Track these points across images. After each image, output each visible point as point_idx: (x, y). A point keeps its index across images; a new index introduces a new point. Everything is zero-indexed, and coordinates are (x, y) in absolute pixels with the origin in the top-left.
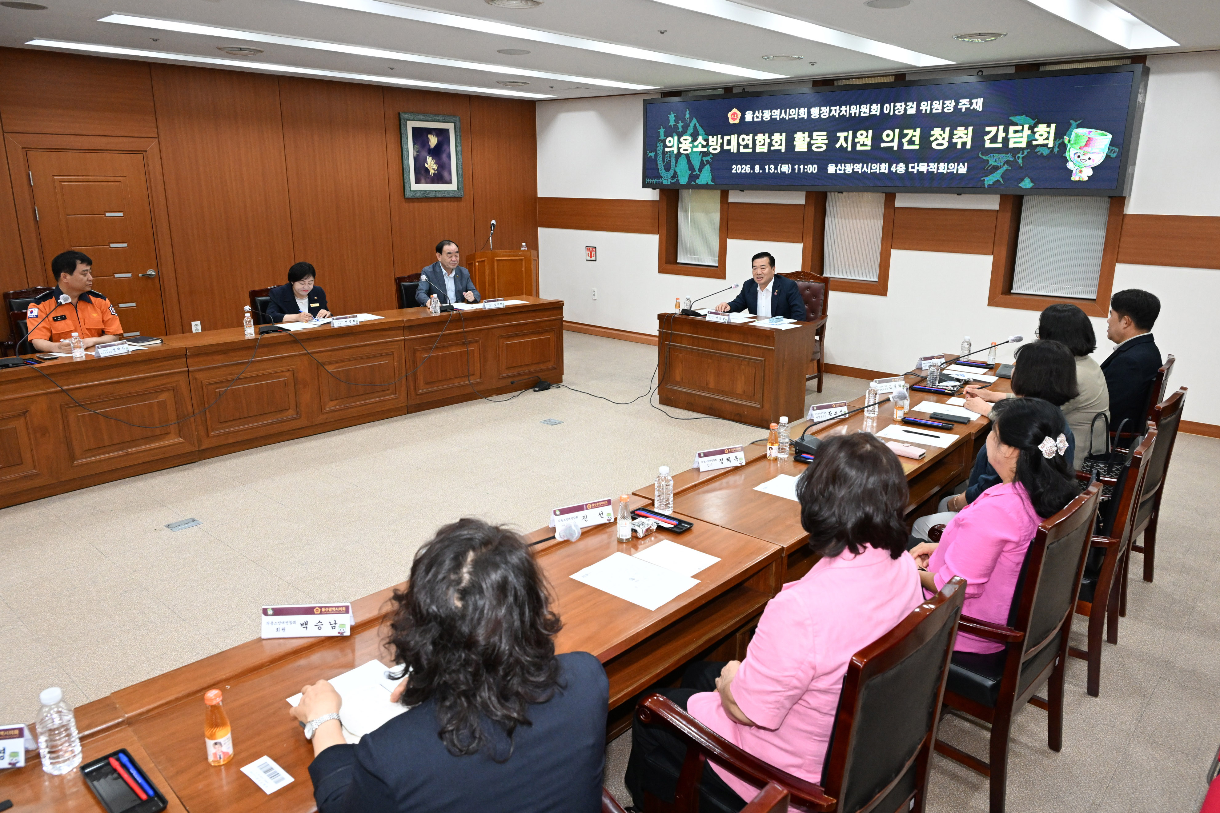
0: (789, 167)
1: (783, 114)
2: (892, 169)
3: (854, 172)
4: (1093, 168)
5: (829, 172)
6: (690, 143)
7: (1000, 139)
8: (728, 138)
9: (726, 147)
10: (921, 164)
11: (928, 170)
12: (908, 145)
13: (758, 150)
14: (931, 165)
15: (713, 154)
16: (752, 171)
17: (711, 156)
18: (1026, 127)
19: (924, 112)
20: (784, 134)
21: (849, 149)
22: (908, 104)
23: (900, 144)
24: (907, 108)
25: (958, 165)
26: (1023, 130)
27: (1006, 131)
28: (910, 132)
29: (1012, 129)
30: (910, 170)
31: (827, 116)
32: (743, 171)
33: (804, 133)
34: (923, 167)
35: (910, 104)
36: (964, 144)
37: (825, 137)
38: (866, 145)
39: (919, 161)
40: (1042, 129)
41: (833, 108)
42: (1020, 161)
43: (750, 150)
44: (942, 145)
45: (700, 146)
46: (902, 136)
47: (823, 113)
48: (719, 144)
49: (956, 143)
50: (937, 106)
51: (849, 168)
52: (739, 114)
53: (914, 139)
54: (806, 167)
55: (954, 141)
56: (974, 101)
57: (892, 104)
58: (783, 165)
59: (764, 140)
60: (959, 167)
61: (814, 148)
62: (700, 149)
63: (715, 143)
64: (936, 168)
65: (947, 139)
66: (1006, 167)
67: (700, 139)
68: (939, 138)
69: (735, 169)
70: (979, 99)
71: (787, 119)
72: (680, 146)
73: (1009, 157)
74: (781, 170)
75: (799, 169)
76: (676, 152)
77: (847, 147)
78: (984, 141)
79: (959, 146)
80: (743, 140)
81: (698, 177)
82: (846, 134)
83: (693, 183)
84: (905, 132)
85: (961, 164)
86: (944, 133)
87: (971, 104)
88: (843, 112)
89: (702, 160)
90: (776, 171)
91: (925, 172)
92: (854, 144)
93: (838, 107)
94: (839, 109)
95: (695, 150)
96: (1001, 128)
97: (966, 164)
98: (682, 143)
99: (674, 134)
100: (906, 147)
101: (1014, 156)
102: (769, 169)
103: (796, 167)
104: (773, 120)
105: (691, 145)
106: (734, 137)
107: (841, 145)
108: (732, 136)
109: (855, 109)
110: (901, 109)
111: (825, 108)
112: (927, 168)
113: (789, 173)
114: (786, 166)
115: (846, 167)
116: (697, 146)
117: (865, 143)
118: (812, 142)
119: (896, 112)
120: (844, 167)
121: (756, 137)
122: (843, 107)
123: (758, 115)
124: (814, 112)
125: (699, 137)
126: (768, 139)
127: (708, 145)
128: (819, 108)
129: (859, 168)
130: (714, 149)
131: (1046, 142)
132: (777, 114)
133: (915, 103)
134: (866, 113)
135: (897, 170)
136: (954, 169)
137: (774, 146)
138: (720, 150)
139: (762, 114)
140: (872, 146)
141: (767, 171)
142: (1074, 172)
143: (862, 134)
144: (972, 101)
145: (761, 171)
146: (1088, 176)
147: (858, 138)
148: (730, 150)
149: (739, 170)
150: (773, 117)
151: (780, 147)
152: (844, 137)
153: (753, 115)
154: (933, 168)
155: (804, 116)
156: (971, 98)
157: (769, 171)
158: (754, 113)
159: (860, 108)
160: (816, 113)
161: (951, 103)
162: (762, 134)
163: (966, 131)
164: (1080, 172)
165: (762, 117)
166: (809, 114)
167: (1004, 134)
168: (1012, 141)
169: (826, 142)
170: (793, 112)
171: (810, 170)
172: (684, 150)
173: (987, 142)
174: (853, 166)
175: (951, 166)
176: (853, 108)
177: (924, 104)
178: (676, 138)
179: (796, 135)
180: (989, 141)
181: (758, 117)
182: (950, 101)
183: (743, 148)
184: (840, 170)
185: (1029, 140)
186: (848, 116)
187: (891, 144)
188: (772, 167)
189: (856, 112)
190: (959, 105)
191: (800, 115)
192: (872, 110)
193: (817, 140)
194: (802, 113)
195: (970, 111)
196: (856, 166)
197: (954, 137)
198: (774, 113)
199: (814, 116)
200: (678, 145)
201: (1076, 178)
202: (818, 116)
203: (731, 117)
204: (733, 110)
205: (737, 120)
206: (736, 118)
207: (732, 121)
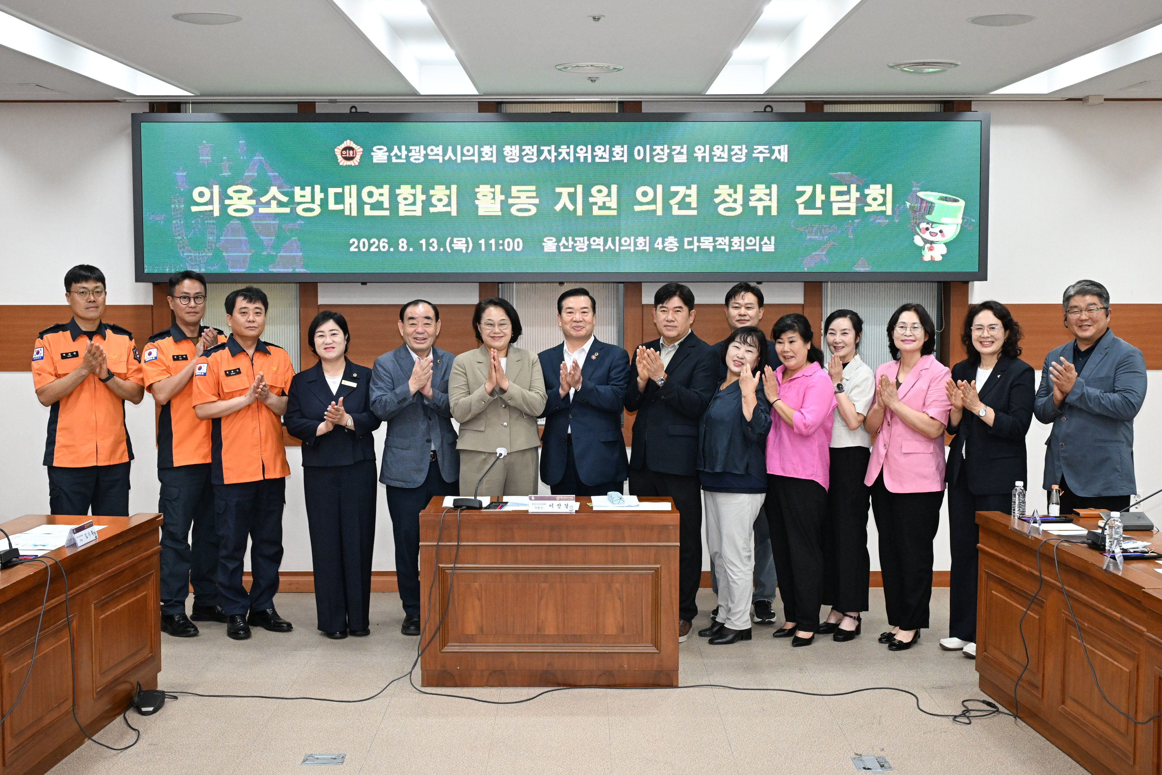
1: (450, 154)
2: (656, 246)
3: (592, 252)
4: (946, 244)
5: (545, 250)
6: (250, 198)
7: (818, 204)
8: (339, 190)
9: (332, 206)
10: (702, 239)
11: (715, 247)
12: (679, 209)
13: (403, 213)
14: (720, 239)
15: (304, 219)
16: (392, 249)
17: (300, 222)
18: (853, 187)
19: (700, 160)
20: (454, 188)
21: (579, 213)
23: (667, 207)
25: (761, 240)
26: (849, 191)
27: (826, 192)
28: (682, 190)
29: (834, 189)
30: (686, 247)
31: (535, 159)
32: (373, 249)
33: (492, 187)
34: (707, 243)
35: (678, 148)
36: (767, 209)
37: (534, 194)
38: (609, 208)
39: (700, 233)
40: (874, 191)
41: (545, 149)
42: (850, 233)
43: (387, 213)
44: (734, 209)
45: (274, 203)
46: (668, 195)
47: (527, 154)
48: (318, 201)
49: (755, 208)
50: (720, 153)
51: (581, 244)
52: (359, 150)
53: (687, 200)
54: (501, 242)
55: (751, 204)
56: (776, 148)
57: (648, 147)
58: (455, 239)
59: (414, 195)
60: (762, 243)
61: (513, 211)
62: (274, 209)
63: (308, 198)
64: (727, 243)
65: (740, 201)
66: (831, 243)
67: (274, 191)
68: (728, 199)
69: (356, 244)
70: (782, 146)
71: (459, 161)
73: (835, 229)
74: (451, 248)
75: (488, 246)
77: (575, 210)
78: (796, 206)
79: (760, 212)
81: (272, 259)
82: (571, 190)
83: (261, 270)
84: (673, 189)
85: (766, 238)
86: (735, 192)
87: (772, 152)
88: (564, 155)
89: (280, 230)
90: (442, 249)
91: (711, 250)
92: (588, 207)
93: (553, 147)
94: (556, 150)
95: (262, 210)
96: (819, 187)
97: (773, 238)
98: (231, 198)
99: (212, 180)
100: (676, 211)
101: (841, 227)
102: (428, 244)
103: (482, 242)
104: (430, 163)
105: (253, 202)
106: (350, 192)
107: (565, 207)
108: (347, 188)
109: (585, 150)
110: (663, 155)
111: (530, 147)
112: (713, 244)
113: (469, 251)
114: (461, 241)
115: (575, 242)
116: (268, 204)
117: (607, 205)
118: (511, 201)
119: (656, 159)
120: (572, 243)
121: (398, 191)
122: (562, 147)
123: (399, 154)
124: (510, 153)
125: (272, 187)
126: (423, 194)
127: (292, 203)
128: (518, 147)
129: (599, 245)
130: (305, 210)
131: (883, 208)
132: (438, 153)
133: (685, 146)
134: (605, 158)
135: (664, 247)
136: (755, 245)
137: (436, 206)
138: (318, 211)
139: (406, 152)
140: (619, 209)
141: (424, 249)
142: (924, 249)
143: (600, 191)
144: (773, 147)
145: (411, 249)
146: (941, 255)
147: (594, 197)
148: (343, 211)
149: (364, 247)
150: (430, 157)
151: (447, 209)
152: (569, 194)
153: (387, 154)
154: (723, 243)
155: (490, 159)
156: (770, 143)
157: (427, 248)
158: (390, 150)
159: (593, 150)
160: (514, 154)
161: (741, 150)
162: (409, 186)
163: (768, 191)
164: (931, 249)
165: (408, 157)
166: (500, 154)
167: (824, 196)
168: (835, 206)
169: (537, 201)
170: (468, 151)
171: (509, 247)
172: (236, 210)
173: (801, 207)
174: (589, 240)
175: (751, 241)
176: (581, 149)
177: (699, 149)
178: (216, 189)
179: (477, 190)
180: (803, 205)
181: (398, 157)
182: (740, 147)
183: (371, 209)
184: (566, 247)
185: (860, 205)
186: (572, 161)
187: (652, 207)
188: (433, 242)
189: (587, 156)
190: (754, 153)
191: (484, 157)
192: (615, 154)
193: (519, 197)
194: (487, 154)
195: (772, 163)
196: (594, 241)
197: (751, 198)
198: (432, 150)
199: (510, 159)
200: (221, 202)
201: (927, 257)
202: (517, 160)
203: (342, 154)
204: (345, 142)
205: (354, 160)
206: (351, 155)
207: (344, 161)
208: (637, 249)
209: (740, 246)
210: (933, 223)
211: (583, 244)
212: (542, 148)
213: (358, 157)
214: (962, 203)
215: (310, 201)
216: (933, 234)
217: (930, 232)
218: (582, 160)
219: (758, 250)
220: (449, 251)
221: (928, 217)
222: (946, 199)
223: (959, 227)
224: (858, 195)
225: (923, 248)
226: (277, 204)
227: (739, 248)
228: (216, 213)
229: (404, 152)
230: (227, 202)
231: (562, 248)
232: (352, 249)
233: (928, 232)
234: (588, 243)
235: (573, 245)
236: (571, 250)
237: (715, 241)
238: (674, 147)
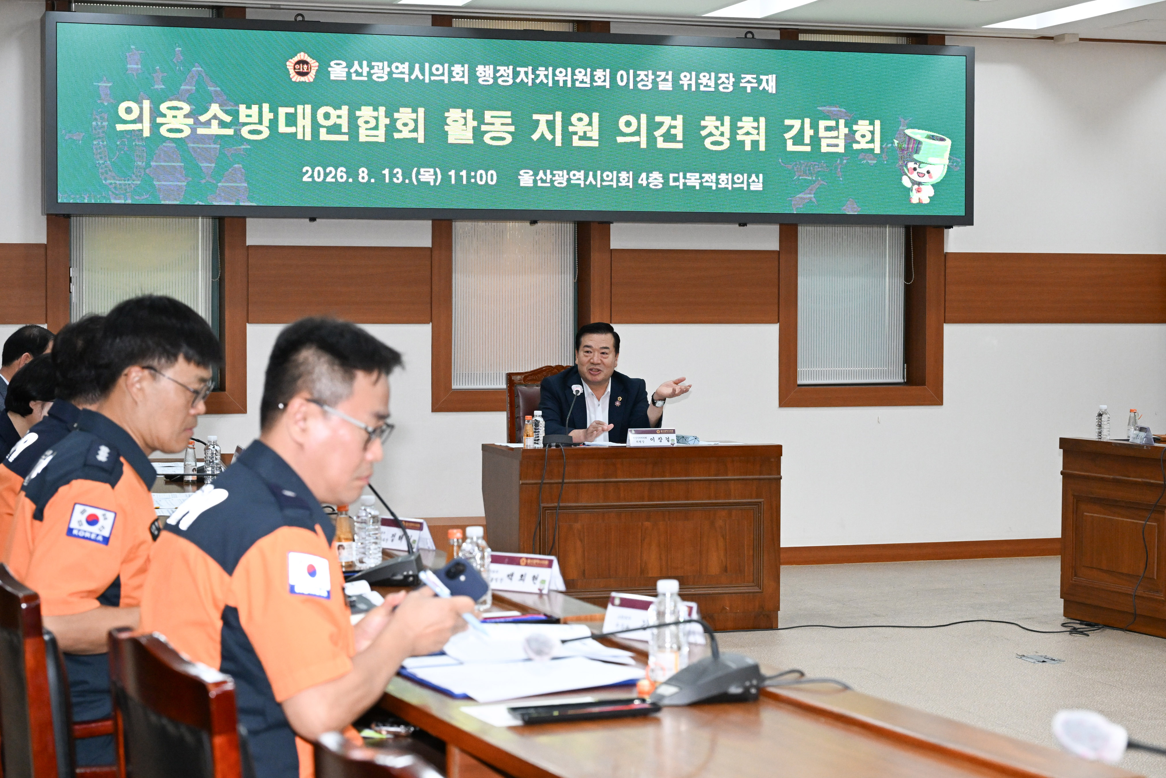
0: (435, 174)
1: (417, 73)
2: (640, 182)
3: (571, 187)
4: (933, 186)
5: (522, 184)
6: (186, 116)
7: (807, 140)
8: (291, 110)
9: (283, 128)
10: (688, 175)
11: (701, 184)
12: (664, 141)
13: (364, 138)
14: (706, 176)
15: (250, 142)
16: (350, 180)
17: (246, 146)
18: (842, 122)
19: (686, 88)
20: (421, 111)
21: (558, 143)
23: (651, 139)
24: (658, 79)
26: (837, 126)
27: (814, 126)
28: (667, 120)
29: (823, 124)
30: (672, 184)
31: (511, 82)
32: (329, 179)
33: (464, 111)
34: (693, 180)
35: (663, 74)
36: (755, 144)
37: (509, 121)
38: (590, 139)
39: (686, 170)
40: (862, 127)
41: (522, 70)
42: (839, 172)
43: (345, 138)
44: (721, 143)
45: (215, 123)
46: (653, 126)
47: (502, 76)
48: (266, 122)
49: (743, 142)
50: (707, 81)
51: (561, 178)
52: (314, 65)
53: (673, 131)
54: (473, 174)
55: (739, 138)
56: (764, 78)
57: (631, 72)
58: (422, 170)
59: (377, 118)
60: (750, 181)
61: (486, 139)
62: (215, 129)
63: (255, 119)
64: (714, 181)
65: (727, 134)
66: (820, 182)
67: (215, 109)
68: (715, 131)
69: (310, 173)
70: (770, 76)
71: (427, 81)
73: (824, 167)
74: (418, 180)
75: (459, 178)
77: (554, 139)
78: (784, 141)
79: (748, 147)
80: (327, 116)
81: (212, 189)
82: (549, 117)
84: (658, 119)
85: (754, 175)
86: (722, 125)
87: (760, 82)
88: (542, 78)
89: (222, 154)
90: (407, 181)
91: (698, 188)
92: (567, 136)
93: (530, 68)
94: (533, 72)
95: (201, 131)
96: (807, 121)
97: (761, 176)
98: (164, 116)
99: (142, 94)
100: (661, 144)
101: (829, 165)
102: (392, 175)
103: (452, 173)
104: (394, 82)
105: (191, 121)
106: (304, 112)
107: (543, 136)
108: (300, 108)
109: (564, 74)
110: (648, 81)
111: (506, 68)
112: (700, 181)
113: (437, 184)
114: (429, 172)
115: (554, 175)
116: (208, 124)
117: (588, 135)
118: (484, 128)
119: (640, 85)
120: (551, 177)
121: (358, 113)
122: (540, 68)
123: (360, 70)
124: (483, 74)
125: (213, 105)
126: (386, 117)
127: (236, 123)
128: (492, 67)
129: (579, 179)
130: (251, 132)
131: (871, 146)
132: (403, 70)
133: (670, 73)
134: (586, 83)
135: (648, 183)
136: (742, 183)
137: (401, 131)
138: (266, 133)
139: (368, 69)
140: (600, 140)
141: (387, 181)
142: (912, 191)
143: (580, 119)
144: (761, 77)
145: (373, 181)
146: (929, 197)
147: (574, 125)
148: (295, 134)
149: (319, 177)
150: (394, 76)
151: (414, 135)
152: (547, 121)
153: (347, 70)
154: (710, 180)
155: (461, 80)
156: (758, 72)
157: (391, 179)
158: (350, 66)
159: (573, 74)
160: (487, 75)
161: (728, 78)
162: (371, 108)
163: (755, 124)
164: (919, 191)
165: (370, 75)
166: (473, 74)
167: (812, 131)
168: (824, 143)
169: (512, 129)
170: (437, 69)
171: (481, 180)
172: (170, 130)
173: (790, 143)
174: (568, 174)
175: (738, 178)
176: (561, 72)
177: (685, 76)
178: (146, 104)
179: (446, 114)
180: (791, 140)
181: (359, 74)
182: (727, 75)
183: (328, 133)
184: (543, 181)
185: (849, 141)
186: (550, 84)
187: (635, 139)
188: (398, 173)
189: (567, 80)
190: (742, 83)
191: (454, 77)
192: (596, 78)
193: (493, 124)
194: (458, 74)
195: (759, 93)
196: (574, 175)
197: (739, 131)
198: (397, 68)
199: (483, 81)
200: (153, 120)
201: (915, 200)
202: (491, 81)
203: (295, 69)
204: (298, 55)
205: (309, 76)
206: (305, 70)
207: (297, 76)
208: (620, 184)
209: (727, 183)
210: (921, 163)
211: (562, 178)
212: (518, 69)
213: (313, 73)
214: (948, 142)
215: (257, 121)
216: (920, 175)
217: (918, 173)
218: (561, 84)
219: (745, 189)
220: (416, 183)
221: (916, 156)
222: (932, 138)
223: (946, 167)
224: (846, 131)
225: (910, 190)
226: (219, 124)
227: (727, 186)
228: (146, 133)
229: (366, 69)
230: (159, 120)
231: (539, 182)
232: (306, 179)
233: (915, 172)
234: (567, 177)
235: (551, 179)
236: (549, 185)
237: (701, 178)
238: (658, 73)
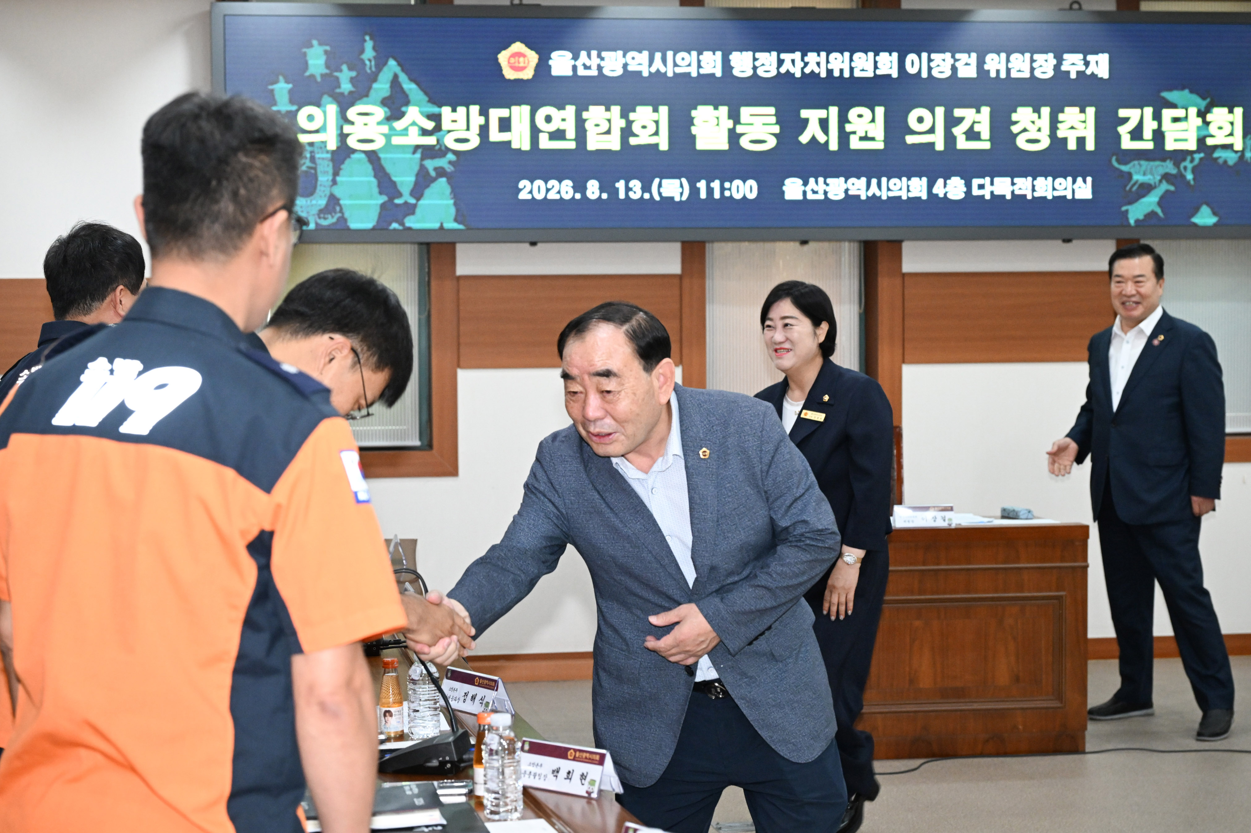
0: (682, 186)
1: (658, 64)
2: (935, 190)
3: (850, 199)
5: (788, 197)
6: (379, 123)
7: (1148, 133)
8: (503, 113)
9: (495, 135)
10: (997, 180)
11: (1013, 192)
12: (967, 140)
13: (594, 143)
14: (1020, 182)
15: (455, 152)
16: (578, 196)
17: (451, 157)
18: (1193, 111)
19: (993, 74)
20: (663, 110)
21: (834, 146)
22: (958, 56)
23: (950, 139)
24: (957, 64)
25: (1074, 182)
26: (1186, 117)
27: (1157, 117)
28: (968, 114)
29: (1167, 114)
30: (976, 192)
31: (774, 72)
32: (552, 196)
33: (716, 108)
34: (1003, 186)
35: (963, 56)
36: (1081, 141)
37: (773, 119)
38: (873, 139)
39: (994, 174)
40: (1219, 116)
41: (788, 57)
42: (1190, 176)
43: (572, 145)
44: (1037, 141)
45: (414, 131)
46: (951, 122)
47: (763, 65)
48: (475, 129)
49: (1065, 140)
50: (1020, 64)
51: (836, 189)
52: (533, 57)
53: (977, 128)
54: (727, 185)
55: (1060, 134)
56: (1092, 59)
57: (924, 55)
58: (664, 181)
59: (609, 120)
60: (1075, 187)
61: (745, 143)
62: (415, 139)
63: (463, 124)
64: (1029, 187)
65: (1046, 130)
66: (1165, 186)
67: (414, 114)
68: (1029, 126)
69: (528, 189)
70: (1101, 56)
71: (670, 74)
72: (347, 129)
73: (1169, 167)
74: (660, 194)
75: (710, 191)
76: (332, 145)
77: (827, 142)
78: (1118, 137)
79: (1072, 145)
80: (548, 119)
81: (411, 209)
82: (822, 113)
83: (395, 225)
84: (958, 112)
85: (1079, 180)
86: (1039, 117)
87: (1087, 64)
88: (812, 67)
89: (423, 168)
90: (647, 196)
91: (1009, 197)
92: (844, 137)
93: (798, 54)
94: (803, 60)
95: (396, 141)
96: (1148, 111)
97: (1089, 179)
98: (352, 123)
99: (326, 99)
100: (962, 144)
101: (1177, 165)
102: (628, 189)
103: (702, 185)
104: (629, 76)
105: (385, 129)
106: (520, 113)
107: (814, 138)
108: (515, 109)
109: (840, 60)
110: (945, 66)
111: (768, 55)
112: (1011, 188)
113: (684, 198)
114: (674, 184)
115: (828, 185)
116: (405, 131)
117: (870, 135)
118: (741, 129)
119: (935, 72)
120: (824, 186)
121: (586, 115)
122: (810, 54)
123: (588, 63)
124: (740, 63)
125: (411, 108)
126: (620, 118)
127: (439, 131)
128: (750, 54)
129: (860, 189)
130: (458, 141)
131: (1230, 140)
132: (641, 61)
133: (973, 55)
134: (867, 71)
135: (946, 193)
136: (1066, 189)
137: (639, 136)
138: (475, 142)
139: (598, 61)
140: (886, 141)
141: (622, 196)
143: (860, 116)
144: (1089, 57)
145: (605, 196)
147: (852, 123)
148: (510, 142)
149: (539, 192)
150: (630, 68)
151: (655, 140)
152: (819, 119)
153: (572, 62)
154: (1024, 187)
155: (713, 71)
156: (1085, 51)
157: (626, 194)
158: (575, 58)
159: (851, 60)
160: (744, 65)
161: (1046, 60)
162: (602, 108)
163: (1082, 116)
165: (600, 68)
166: (727, 66)
167: (1154, 123)
168: (1169, 137)
169: (776, 129)
170: (683, 59)
171: (738, 193)
172: (360, 141)
173: (1125, 139)
174: (846, 182)
175: (1060, 184)
176: (836, 58)
177: (992, 59)
178: (331, 109)
179: (693, 113)
180: (1128, 136)
181: (586, 67)
182: (1045, 56)
183: (550, 139)
184: (814, 192)
185: (1201, 135)
186: (823, 74)
187: (930, 138)
188: (635, 186)
189: (843, 68)
190: (1064, 65)
191: (704, 68)
192: (880, 65)
193: (751, 124)
194: (708, 64)
195: (1086, 78)
196: (853, 184)
197: (1060, 126)
198: (634, 58)
199: (740, 72)
200: (339, 129)
202: (750, 72)
203: (509, 63)
204: (513, 46)
205: (526, 71)
206: (522, 65)
207: (511, 72)
208: (910, 195)
209: (1046, 190)
211: (838, 188)
212: (783, 56)
213: (531, 67)
215: (464, 127)
218: (837, 74)
219: (1069, 197)
220: (657, 198)
224: (1198, 122)
226: (419, 132)
227: (1045, 194)
229: (595, 61)
231: (810, 193)
232: (523, 196)
234: (845, 186)
235: (824, 190)
236: (821, 197)
237: (1013, 184)
